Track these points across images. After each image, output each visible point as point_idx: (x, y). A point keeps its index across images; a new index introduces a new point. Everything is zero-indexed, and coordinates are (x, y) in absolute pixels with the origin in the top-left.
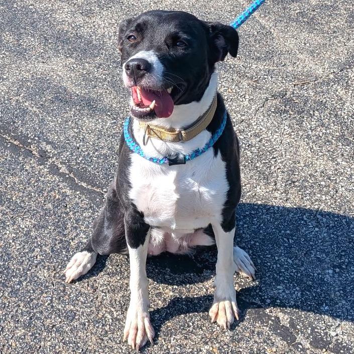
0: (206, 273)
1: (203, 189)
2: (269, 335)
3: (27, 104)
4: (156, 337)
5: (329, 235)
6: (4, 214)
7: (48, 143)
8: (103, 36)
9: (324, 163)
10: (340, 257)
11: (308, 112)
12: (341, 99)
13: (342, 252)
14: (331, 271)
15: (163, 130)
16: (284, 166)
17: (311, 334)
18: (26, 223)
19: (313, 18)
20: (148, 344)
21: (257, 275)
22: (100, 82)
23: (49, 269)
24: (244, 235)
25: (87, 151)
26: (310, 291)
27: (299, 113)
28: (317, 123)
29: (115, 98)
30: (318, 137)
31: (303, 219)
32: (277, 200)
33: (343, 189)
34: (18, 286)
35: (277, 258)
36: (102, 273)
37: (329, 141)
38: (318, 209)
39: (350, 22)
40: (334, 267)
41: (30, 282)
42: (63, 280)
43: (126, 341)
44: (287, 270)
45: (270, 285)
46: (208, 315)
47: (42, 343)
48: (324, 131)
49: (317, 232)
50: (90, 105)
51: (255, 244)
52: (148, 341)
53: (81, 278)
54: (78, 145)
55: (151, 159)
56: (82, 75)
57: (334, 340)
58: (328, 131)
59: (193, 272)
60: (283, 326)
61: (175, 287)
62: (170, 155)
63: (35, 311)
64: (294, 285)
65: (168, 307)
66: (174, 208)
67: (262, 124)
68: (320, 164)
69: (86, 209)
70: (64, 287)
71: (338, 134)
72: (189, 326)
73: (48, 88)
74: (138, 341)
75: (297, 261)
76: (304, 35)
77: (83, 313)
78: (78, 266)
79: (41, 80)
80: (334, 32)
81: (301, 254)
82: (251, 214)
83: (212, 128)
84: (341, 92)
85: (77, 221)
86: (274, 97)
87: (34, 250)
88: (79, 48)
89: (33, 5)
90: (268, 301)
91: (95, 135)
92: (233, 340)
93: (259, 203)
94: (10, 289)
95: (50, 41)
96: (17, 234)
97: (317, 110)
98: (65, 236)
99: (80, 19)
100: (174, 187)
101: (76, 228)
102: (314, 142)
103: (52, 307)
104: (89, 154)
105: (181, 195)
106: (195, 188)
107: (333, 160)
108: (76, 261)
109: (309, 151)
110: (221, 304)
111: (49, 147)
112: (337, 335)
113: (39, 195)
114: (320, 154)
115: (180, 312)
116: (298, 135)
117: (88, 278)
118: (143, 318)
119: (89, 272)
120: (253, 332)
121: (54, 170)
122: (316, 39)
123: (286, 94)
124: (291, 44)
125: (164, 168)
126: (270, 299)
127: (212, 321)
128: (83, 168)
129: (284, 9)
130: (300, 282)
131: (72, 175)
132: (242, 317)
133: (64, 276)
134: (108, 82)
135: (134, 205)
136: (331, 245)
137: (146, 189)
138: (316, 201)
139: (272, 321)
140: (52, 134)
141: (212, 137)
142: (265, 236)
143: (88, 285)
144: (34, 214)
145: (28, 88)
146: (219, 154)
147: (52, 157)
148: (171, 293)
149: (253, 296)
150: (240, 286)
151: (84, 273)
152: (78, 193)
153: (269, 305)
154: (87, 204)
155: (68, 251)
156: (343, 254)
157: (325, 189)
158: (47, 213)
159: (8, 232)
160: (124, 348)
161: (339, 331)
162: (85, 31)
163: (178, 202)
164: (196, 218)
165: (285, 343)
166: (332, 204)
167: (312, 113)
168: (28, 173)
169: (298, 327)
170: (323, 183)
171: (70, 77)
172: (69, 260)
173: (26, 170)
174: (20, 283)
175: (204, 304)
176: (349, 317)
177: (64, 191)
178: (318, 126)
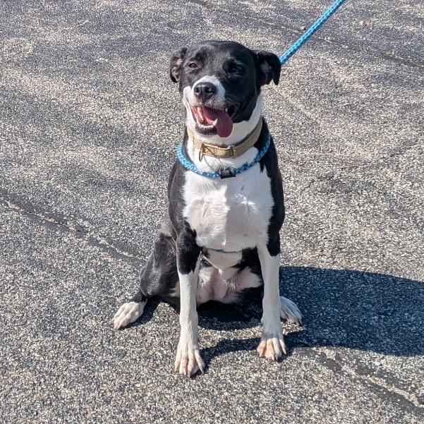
0: (253, 321)
1: (251, 203)
2: (315, 365)
3: (59, 187)
4: (206, 368)
5: (375, 290)
6: (45, 277)
7: (85, 219)
8: (136, 126)
9: (372, 233)
10: (386, 307)
11: (356, 191)
12: (391, 180)
13: (388, 302)
14: (376, 317)
15: (217, 147)
16: (331, 236)
17: (356, 364)
18: (69, 285)
19: (362, 110)
20: (199, 372)
21: (304, 321)
22: (135, 167)
23: (96, 319)
24: (290, 291)
25: (126, 225)
26: (356, 333)
27: (347, 192)
28: (365, 201)
29: (153, 181)
30: (366, 212)
31: (350, 278)
32: (324, 263)
33: (391, 254)
34: (68, 332)
35: (323, 308)
36: (150, 322)
37: (376, 215)
38: (365, 269)
39: (402, 113)
40: (380, 314)
41: (79, 328)
42: (113, 328)
43: (178, 371)
44: (333, 317)
45: (316, 329)
46: (256, 352)
47: (96, 373)
48: (372, 207)
49: (364, 287)
50: (127, 187)
51: (301, 298)
52: (199, 371)
53: (129, 325)
54: (117, 221)
55: (205, 174)
56: (116, 161)
57: (378, 369)
58: (376, 207)
59: (241, 320)
60: (329, 359)
61: (223, 331)
62: (222, 170)
63: (86, 350)
64: (340, 329)
65: (217, 346)
66: (225, 220)
67: (308, 201)
68: (367, 234)
69: (130, 273)
70: (113, 332)
71: (386, 209)
72: (238, 360)
73: (80, 173)
74: (190, 368)
75: (343, 310)
76: (352, 125)
77: (133, 352)
78: (126, 314)
79: (72, 166)
80: (385, 122)
81: (347, 305)
82: (297, 274)
83: (259, 145)
84: (391, 174)
85: (121, 282)
86: (320, 178)
87: (80, 305)
88: (110, 138)
89: (56, 99)
90: (315, 341)
91: (134, 212)
92: (281, 369)
93: (306, 266)
94: (60, 335)
95: (77, 131)
96: (61, 293)
97: (366, 190)
98: (110, 294)
99: (109, 112)
100: (225, 200)
101: (120, 288)
102: (361, 216)
103: (103, 347)
104: (128, 228)
105: (231, 208)
106: (244, 202)
107: (380, 230)
108: (123, 309)
109: (357, 223)
110: (269, 341)
111: (86, 224)
112: (381, 365)
113: (80, 262)
114: (368, 226)
115: (228, 350)
116: (345, 211)
117: (137, 326)
118: (194, 350)
119: (137, 321)
120: (301, 363)
121: (93, 242)
122: (365, 129)
123: (333, 176)
124: (338, 133)
125: (216, 183)
126: (317, 339)
127: (260, 356)
128: (124, 240)
129: (331, 102)
130: (345, 326)
131: (112, 246)
132: (289, 353)
133: (112, 324)
134: (144, 167)
135: (187, 224)
136: (377, 298)
137: (200, 205)
138: (363, 263)
139: (319, 355)
140: (88, 212)
141: (259, 154)
142: (311, 291)
143: (137, 331)
144: (76, 278)
145: (58, 173)
146: (265, 169)
147: (91, 232)
148: (220, 336)
149: (300, 338)
150: (287, 330)
151: (132, 321)
152: (120, 260)
153: (316, 344)
154: (130, 269)
155: (114, 305)
156: (389, 304)
157: (372, 254)
158: (90, 276)
159: (52, 292)
160: (176, 376)
161: (383, 361)
162: (115, 123)
163: (229, 215)
164: (245, 235)
165: (331, 371)
166: (379, 265)
167: (360, 192)
168: (67, 245)
169: (344, 359)
170: (370, 249)
171: (103, 163)
172: (115, 312)
173: (65, 242)
174: (69, 330)
175: (252, 344)
176: (394, 351)
177: (105, 258)
178: (367, 203)
